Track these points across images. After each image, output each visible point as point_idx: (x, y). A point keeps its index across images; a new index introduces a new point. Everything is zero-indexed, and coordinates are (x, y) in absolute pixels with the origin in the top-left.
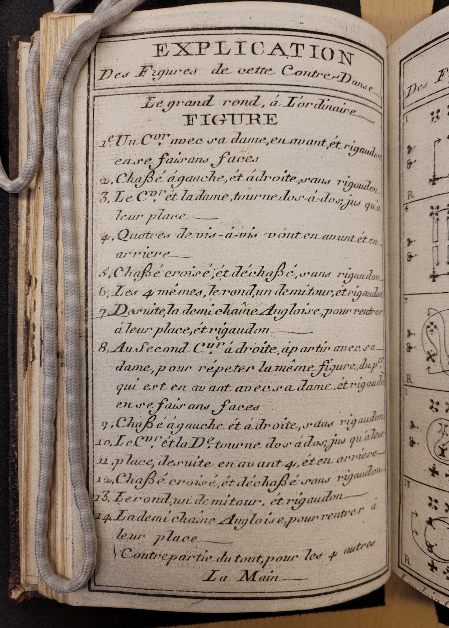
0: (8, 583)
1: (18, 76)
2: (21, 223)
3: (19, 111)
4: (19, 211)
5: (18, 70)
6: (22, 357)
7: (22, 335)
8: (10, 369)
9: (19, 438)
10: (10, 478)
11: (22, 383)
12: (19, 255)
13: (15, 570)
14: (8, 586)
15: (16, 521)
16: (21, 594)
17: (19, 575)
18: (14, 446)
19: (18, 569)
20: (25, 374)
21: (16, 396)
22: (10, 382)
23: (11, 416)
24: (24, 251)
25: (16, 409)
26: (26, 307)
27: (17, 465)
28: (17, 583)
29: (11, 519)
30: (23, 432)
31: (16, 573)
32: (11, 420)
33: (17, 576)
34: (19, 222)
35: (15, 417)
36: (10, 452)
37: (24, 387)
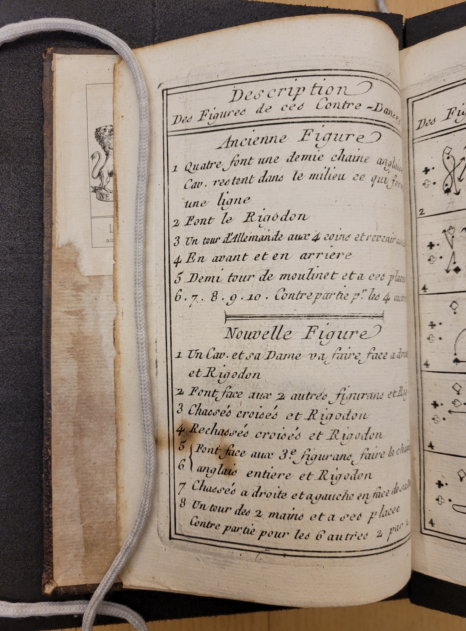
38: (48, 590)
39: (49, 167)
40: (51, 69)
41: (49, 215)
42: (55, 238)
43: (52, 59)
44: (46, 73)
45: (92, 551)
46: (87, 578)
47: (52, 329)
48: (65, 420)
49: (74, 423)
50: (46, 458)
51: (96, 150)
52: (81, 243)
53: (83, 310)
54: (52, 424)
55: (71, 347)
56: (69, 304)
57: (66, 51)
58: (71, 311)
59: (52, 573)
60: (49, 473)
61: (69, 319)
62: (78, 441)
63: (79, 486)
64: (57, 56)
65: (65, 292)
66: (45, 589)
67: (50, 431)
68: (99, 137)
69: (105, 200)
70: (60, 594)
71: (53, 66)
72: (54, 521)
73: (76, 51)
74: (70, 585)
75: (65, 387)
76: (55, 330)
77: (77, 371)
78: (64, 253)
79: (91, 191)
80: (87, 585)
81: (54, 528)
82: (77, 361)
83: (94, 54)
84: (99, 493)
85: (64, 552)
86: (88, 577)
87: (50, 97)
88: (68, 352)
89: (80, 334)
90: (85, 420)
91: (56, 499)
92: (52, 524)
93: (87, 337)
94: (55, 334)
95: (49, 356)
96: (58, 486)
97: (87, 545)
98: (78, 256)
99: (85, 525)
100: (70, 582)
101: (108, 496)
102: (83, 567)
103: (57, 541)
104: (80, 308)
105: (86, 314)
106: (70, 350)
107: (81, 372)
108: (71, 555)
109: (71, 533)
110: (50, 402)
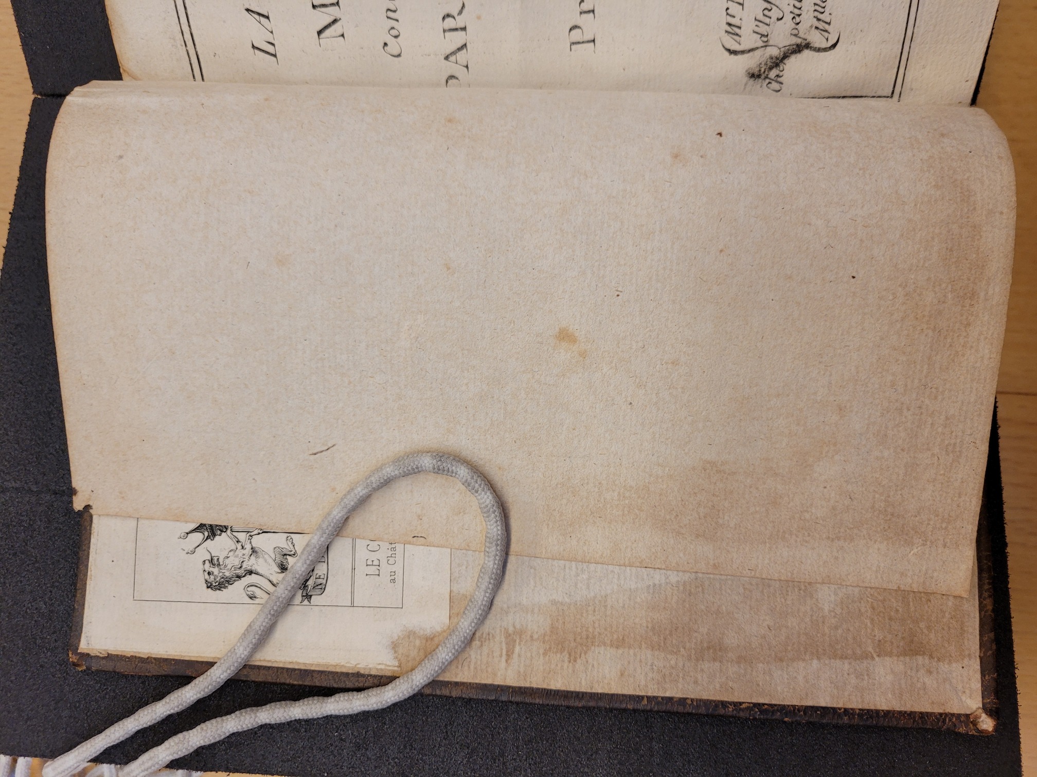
38: (987, 724)
39: (262, 672)
40: (104, 658)
41: (343, 678)
42: (381, 669)
43: (88, 655)
44: (109, 666)
45: (922, 643)
46: (969, 655)
47: (534, 686)
48: (692, 674)
49: (697, 660)
50: (756, 712)
51: (242, 591)
52: (393, 626)
53: (506, 630)
54: (698, 697)
55: (567, 656)
56: (495, 655)
57: (76, 630)
58: (507, 651)
59: (959, 716)
60: (782, 708)
61: (519, 656)
62: (730, 655)
63: (807, 657)
64: (83, 647)
65: (473, 660)
66: (986, 730)
67: (711, 701)
68: (221, 585)
69: (324, 582)
70: (995, 703)
71: (98, 654)
72: (867, 707)
73: (77, 614)
74: (980, 685)
75: (635, 670)
76: (536, 682)
77: (608, 648)
78: (408, 656)
79: (308, 603)
80: (982, 655)
81: (879, 708)
82: (593, 648)
83: (86, 584)
84: (820, 625)
85: (921, 692)
86: (967, 652)
87: (149, 663)
88: (575, 661)
89: (547, 638)
90: (694, 641)
91: (828, 699)
92: (872, 710)
93: (553, 628)
94: (544, 681)
95: (581, 696)
96: (807, 695)
97: (912, 650)
98: (414, 633)
99: (875, 652)
100: (976, 684)
101: (826, 608)
102: (950, 660)
103: (903, 702)
104: (503, 637)
105: (514, 627)
106: (573, 659)
107: (611, 641)
108: (929, 681)
109: (890, 678)
110: (660, 699)
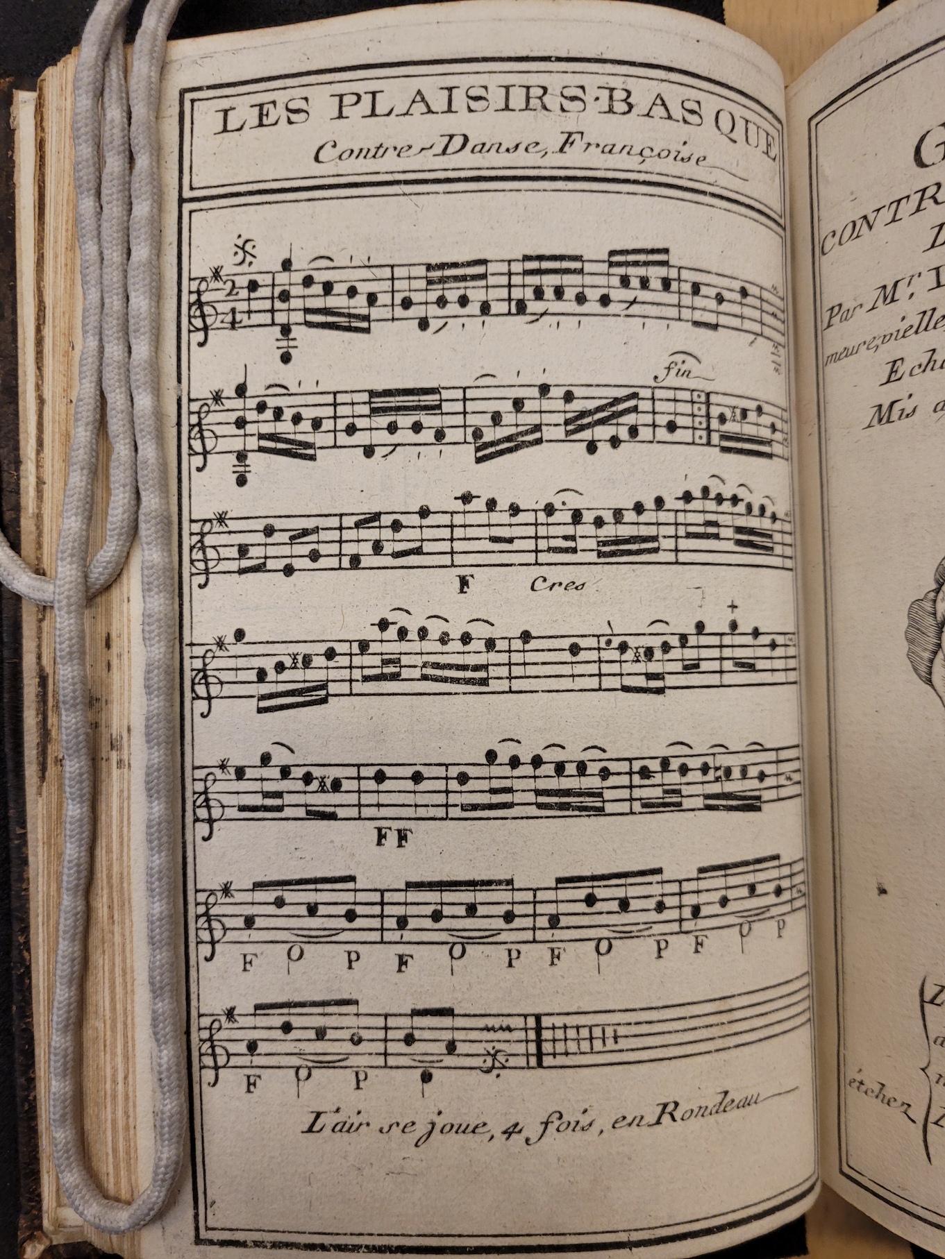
0: (16, 1229)
1: (13, 162)
2: (26, 470)
3: (17, 236)
4: (22, 444)
5: (11, 148)
6: (35, 752)
7: (34, 706)
8: (10, 777)
9: (32, 921)
10: (14, 1008)
11: (37, 807)
12: (23, 537)
13: (30, 1200)
14: (16, 1235)
15: (31, 1098)
16: (45, 1251)
17: (40, 1210)
18: (21, 940)
19: (37, 1198)
20: (40, 787)
21: (23, 837)
22: (11, 805)
23: (14, 876)
24: (33, 528)
25: (25, 862)
26: (39, 646)
27: (30, 978)
28: (36, 1227)
29: (20, 1093)
30: (40, 910)
31: (33, 1207)
32: (15, 886)
33: (35, 1212)
34: (22, 467)
35: (23, 879)
36: (15, 953)
37: (40, 816)
